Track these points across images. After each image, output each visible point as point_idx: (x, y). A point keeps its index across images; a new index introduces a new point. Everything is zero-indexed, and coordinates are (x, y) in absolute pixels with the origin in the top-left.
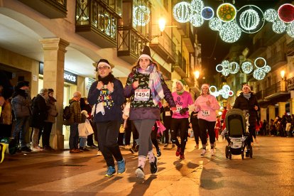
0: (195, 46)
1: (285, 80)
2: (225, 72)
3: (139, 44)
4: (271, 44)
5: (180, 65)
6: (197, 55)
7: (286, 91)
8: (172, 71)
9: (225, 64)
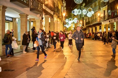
0: (63, 2)
1: (100, 17)
2: (76, 14)
3: (40, 5)
4: (95, 2)
5: (57, 12)
6: (64, 6)
7: (100, 21)
8: (54, 14)
9: (76, 10)
